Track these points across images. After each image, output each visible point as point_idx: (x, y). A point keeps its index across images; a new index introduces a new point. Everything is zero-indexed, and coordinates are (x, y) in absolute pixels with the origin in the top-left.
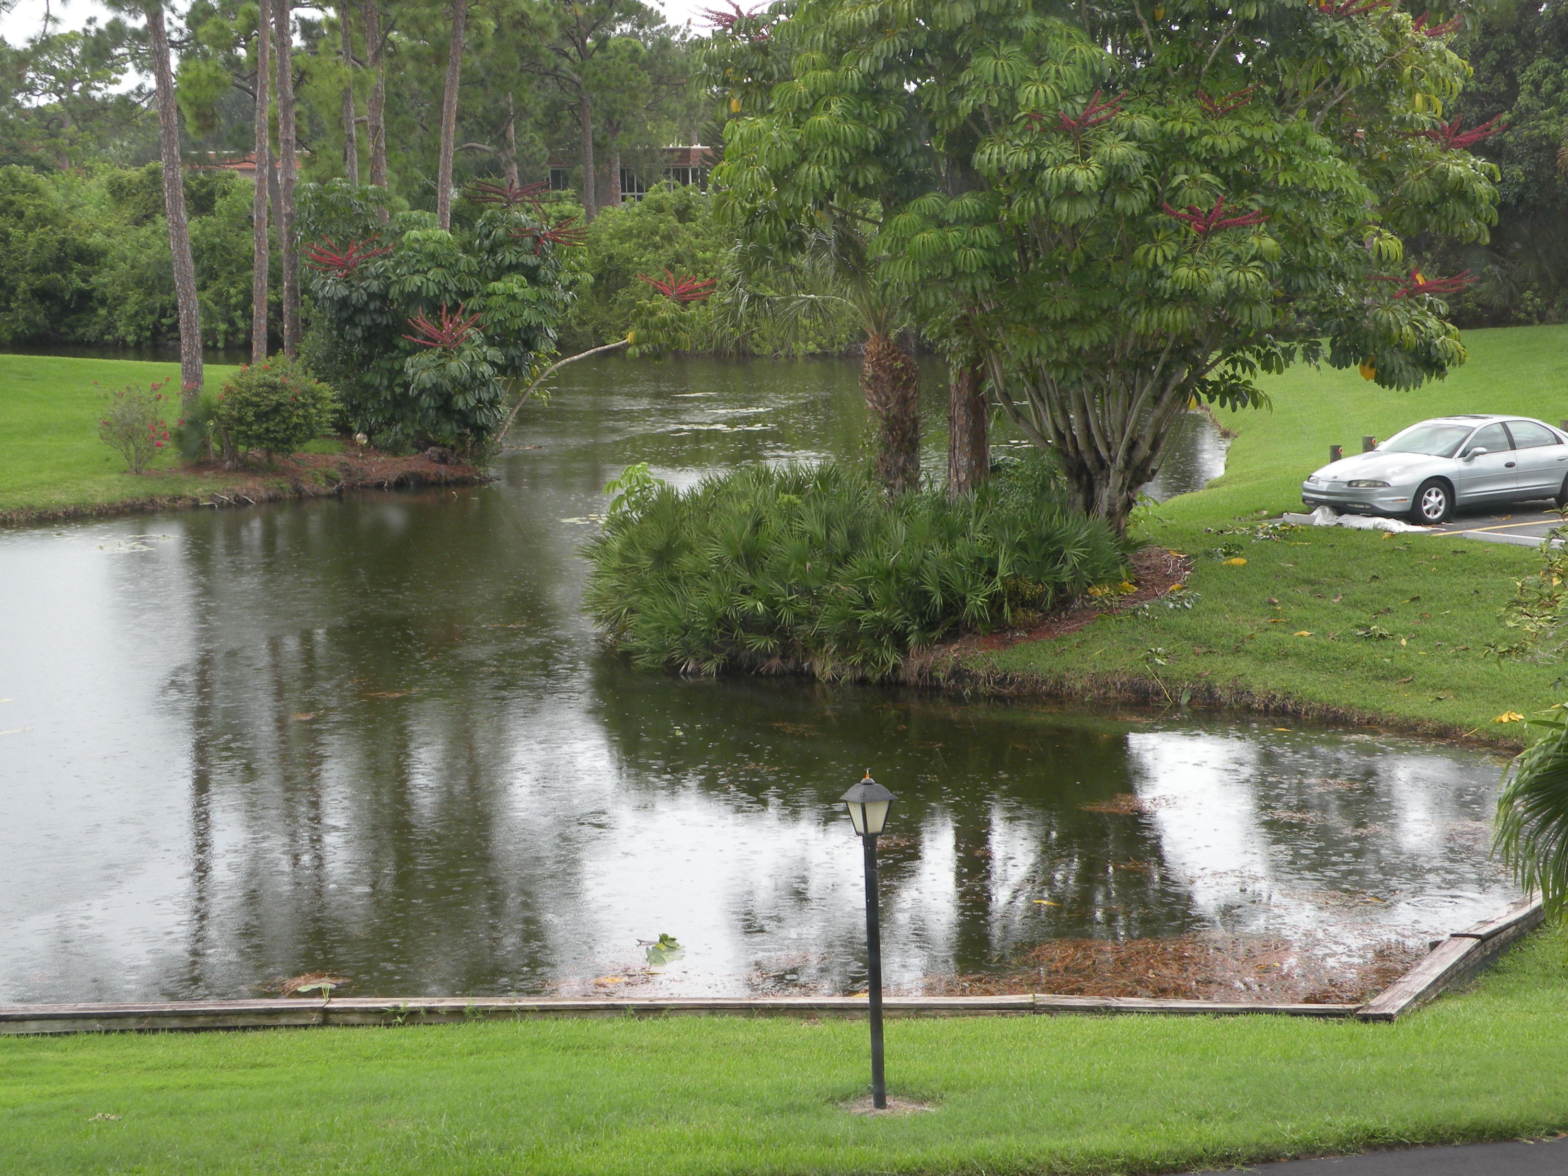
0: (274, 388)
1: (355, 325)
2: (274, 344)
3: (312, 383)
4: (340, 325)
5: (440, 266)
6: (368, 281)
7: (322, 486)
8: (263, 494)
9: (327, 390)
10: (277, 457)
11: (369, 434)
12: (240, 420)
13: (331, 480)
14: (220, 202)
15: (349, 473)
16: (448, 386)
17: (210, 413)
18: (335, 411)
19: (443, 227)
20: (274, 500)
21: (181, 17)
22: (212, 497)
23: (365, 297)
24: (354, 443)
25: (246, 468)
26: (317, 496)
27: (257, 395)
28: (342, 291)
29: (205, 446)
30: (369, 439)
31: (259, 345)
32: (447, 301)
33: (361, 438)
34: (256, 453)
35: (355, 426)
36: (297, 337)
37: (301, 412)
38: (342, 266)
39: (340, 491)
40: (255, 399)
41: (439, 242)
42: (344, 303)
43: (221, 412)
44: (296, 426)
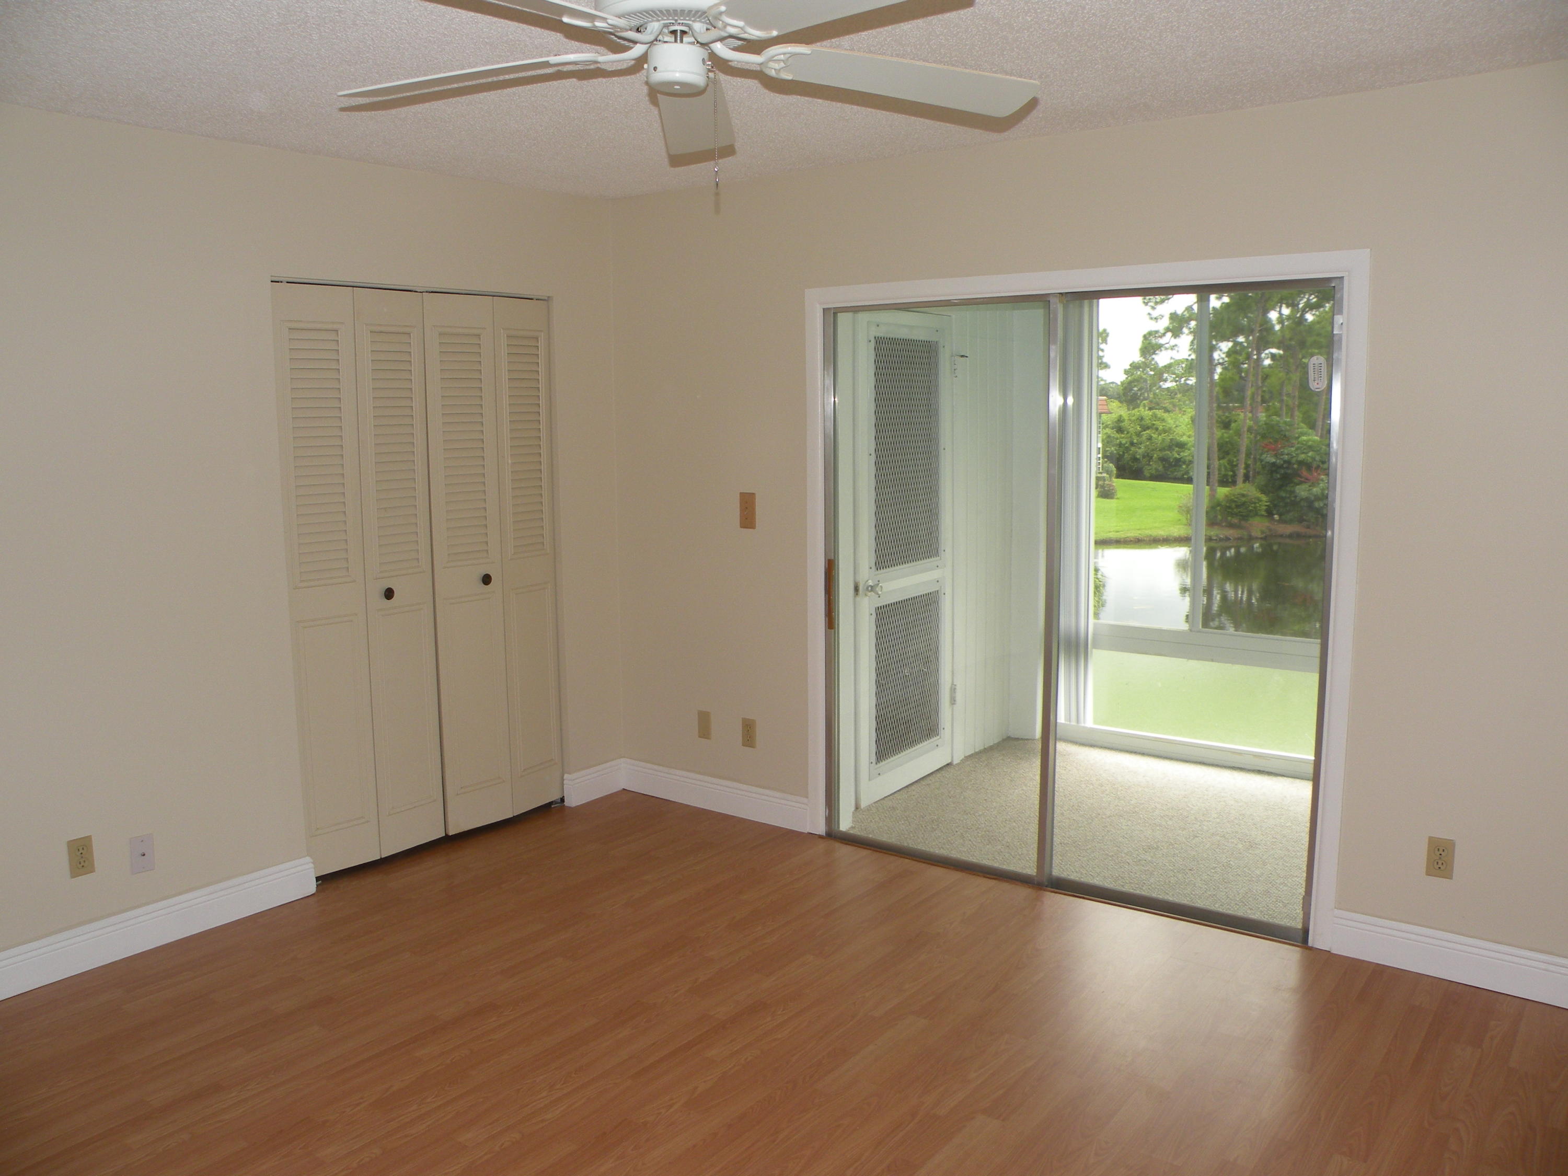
0: (1243, 495)
1: (1277, 473)
2: (1246, 478)
3: (1259, 495)
4: (1272, 472)
5: (1313, 451)
6: (1284, 456)
7: (1259, 535)
8: (1236, 536)
9: (1264, 498)
10: (1243, 522)
11: (1280, 515)
12: (1229, 507)
13: (1262, 532)
14: (1233, 425)
15: (1270, 530)
16: (1313, 498)
17: (1219, 504)
18: (1266, 506)
19: (1317, 436)
20: (1240, 539)
21: (1224, 353)
22: (1217, 536)
23: (1282, 463)
24: (1273, 519)
25: (1231, 526)
26: (1257, 538)
27: (1237, 498)
28: (1273, 460)
29: (1216, 517)
30: (1280, 517)
31: (1240, 479)
32: (1315, 465)
33: (1276, 517)
34: (1235, 520)
35: (1275, 512)
36: (1254, 477)
37: (1253, 505)
38: (1274, 450)
39: (1266, 537)
40: (1236, 499)
41: (1314, 441)
42: (1274, 464)
43: (1223, 504)
44: (1251, 511)
